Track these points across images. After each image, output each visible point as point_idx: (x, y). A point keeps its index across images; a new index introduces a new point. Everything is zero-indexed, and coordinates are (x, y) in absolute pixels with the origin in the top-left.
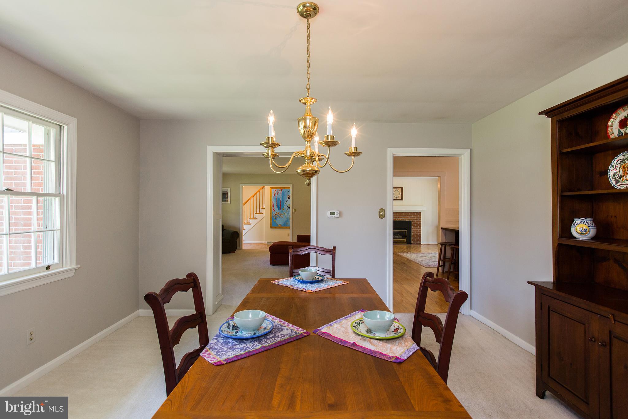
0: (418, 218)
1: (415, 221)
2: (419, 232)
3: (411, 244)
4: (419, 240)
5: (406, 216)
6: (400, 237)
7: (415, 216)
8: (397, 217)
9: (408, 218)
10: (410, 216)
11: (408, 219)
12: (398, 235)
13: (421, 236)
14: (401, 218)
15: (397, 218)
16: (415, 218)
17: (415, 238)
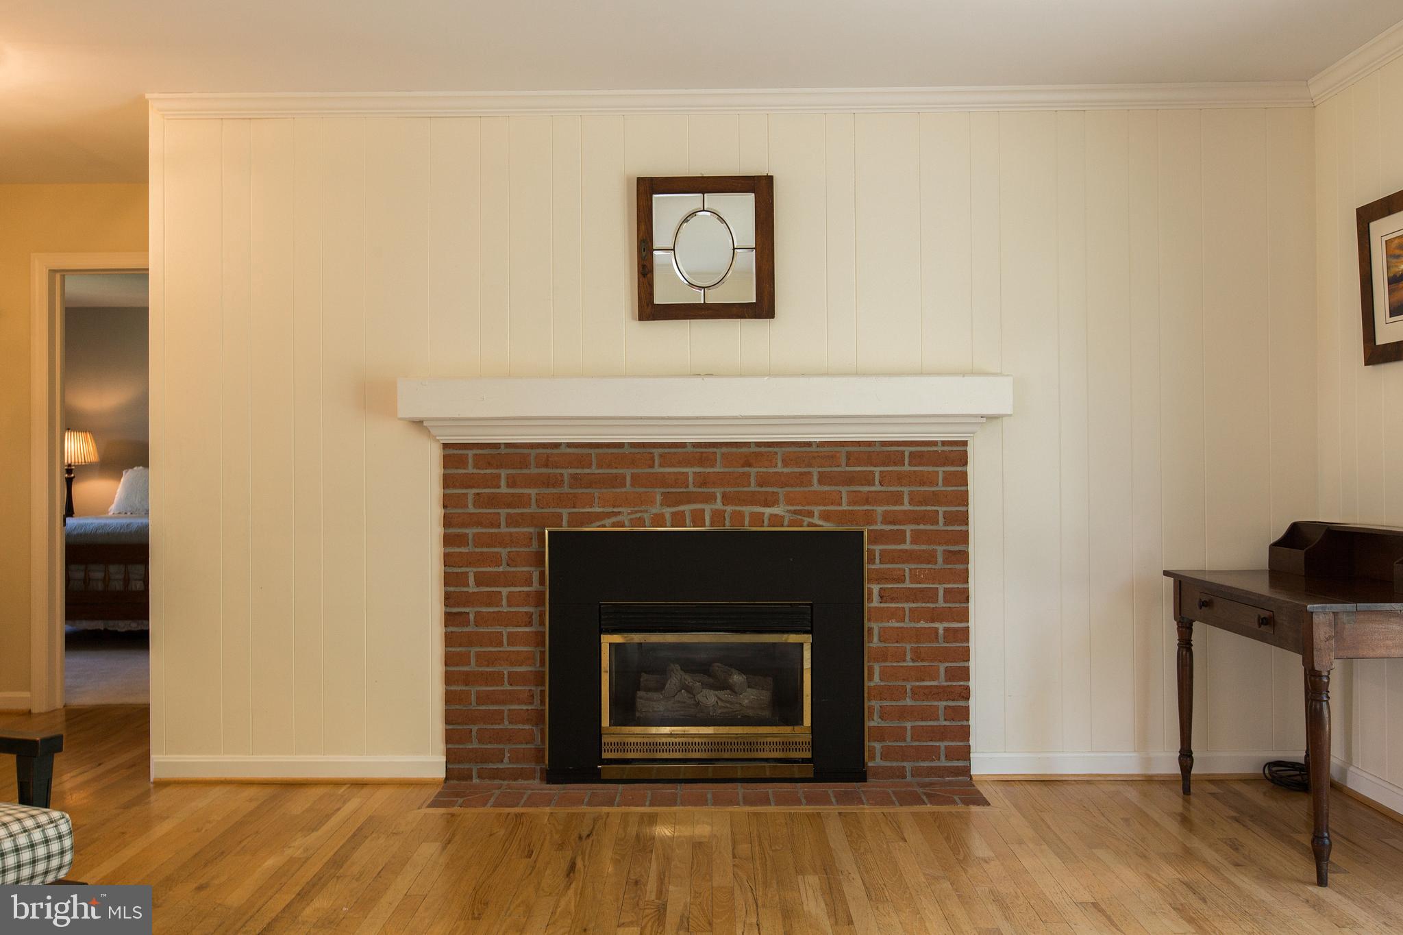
0: (936, 499)
1: (899, 537)
2: (943, 655)
3: (860, 775)
4: (943, 734)
5: (803, 480)
6: (752, 697)
7: (900, 479)
8: (710, 498)
9: (823, 499)
10: (850, 480)
11: (826, 516)
12: (737, 678)
13: (965, 694)
14: (752, 499)
15: (708, 508)
16: (897, 499)
17: (903, 713)
